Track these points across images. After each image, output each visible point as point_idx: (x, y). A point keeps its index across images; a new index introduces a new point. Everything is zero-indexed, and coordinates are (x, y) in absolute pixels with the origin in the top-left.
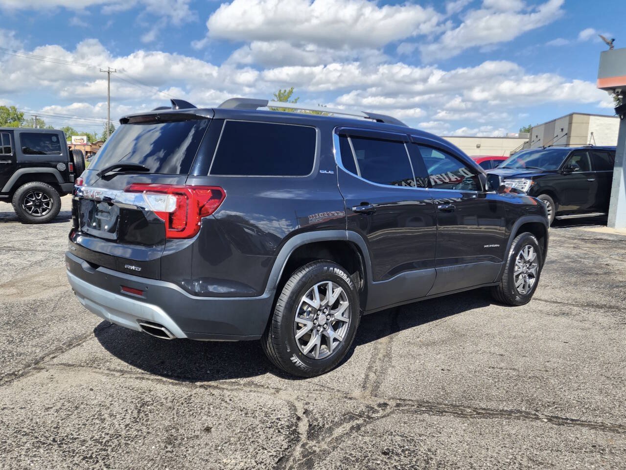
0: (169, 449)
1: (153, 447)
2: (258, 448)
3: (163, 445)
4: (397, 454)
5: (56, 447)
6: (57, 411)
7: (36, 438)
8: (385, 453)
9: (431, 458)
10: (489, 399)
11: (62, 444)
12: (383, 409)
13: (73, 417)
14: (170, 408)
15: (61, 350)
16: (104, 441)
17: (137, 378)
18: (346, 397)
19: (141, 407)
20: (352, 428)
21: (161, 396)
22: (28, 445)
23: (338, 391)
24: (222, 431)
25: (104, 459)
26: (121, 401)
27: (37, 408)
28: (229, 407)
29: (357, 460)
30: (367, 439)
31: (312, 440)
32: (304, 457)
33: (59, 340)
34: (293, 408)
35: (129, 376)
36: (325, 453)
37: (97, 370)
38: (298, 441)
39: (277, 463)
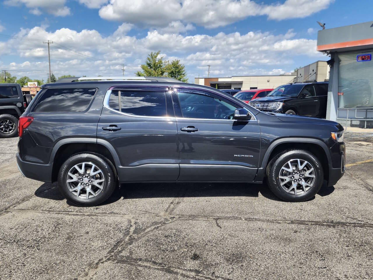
0: (68, 241)
1: (61, 241)
2: (109, 238)
3: (65, 240)
4: (172, 237)
5: (15, 243)
6: (16, 229)
7: (6, 240)
8: (166, 237)
9: (186, 237)
10: (222, 212)
11: (18, 242)
12: (172, 220)
13: (24, 231)
14: (71, 225)
15: (19, 203)
16: (38, 240)
17: (56, 213)
18: (156, 216)
19: (57, 225)
20: (155, 228)
21: (67, 220)
23: (154, 213)
24: (94, 233)
25: (37, 247)
26: (47, 224)
27: (6, 229)
28: (99, 223)
29: (152, 240)
30: (160, 232)
31: (135, 234)
32: (129, 240)
33: (17, 198)
34: (130, 221)
35: (52, 213)
36: (139, 238)
37: (37, 211)
38: (128, 235)
39: (116, 244)
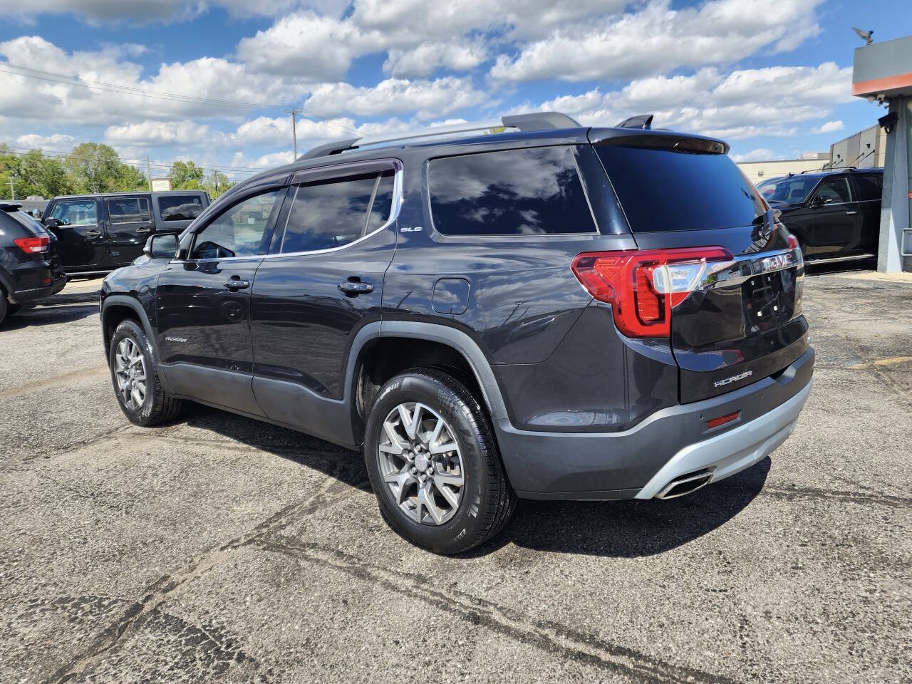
0: (190, 500)
2: (274, 499)
3: (186, 497)
5: (91, 499)
6: (108, 472)
7: (77, 492)
11: (98, 497)
13: (120, 476)
14: (213, 468)
16: (136, 494)
19: (186, 468)
22: (68, 498)
24: (249, 486)
25: (128, 508)
26: (170, 464)
27: (91, 469)
37: (164, 438)
39: (282, 510)
